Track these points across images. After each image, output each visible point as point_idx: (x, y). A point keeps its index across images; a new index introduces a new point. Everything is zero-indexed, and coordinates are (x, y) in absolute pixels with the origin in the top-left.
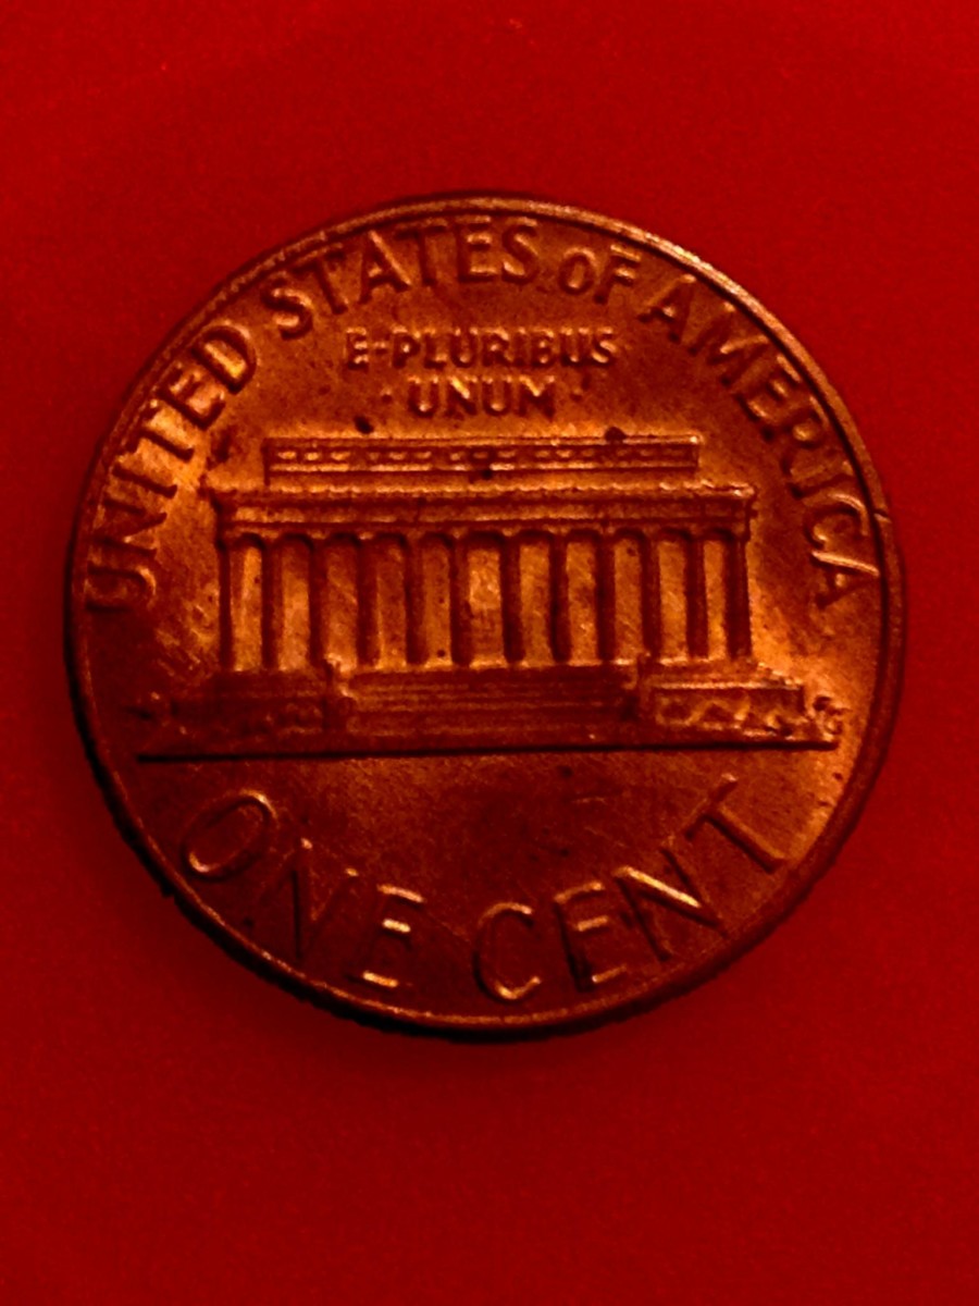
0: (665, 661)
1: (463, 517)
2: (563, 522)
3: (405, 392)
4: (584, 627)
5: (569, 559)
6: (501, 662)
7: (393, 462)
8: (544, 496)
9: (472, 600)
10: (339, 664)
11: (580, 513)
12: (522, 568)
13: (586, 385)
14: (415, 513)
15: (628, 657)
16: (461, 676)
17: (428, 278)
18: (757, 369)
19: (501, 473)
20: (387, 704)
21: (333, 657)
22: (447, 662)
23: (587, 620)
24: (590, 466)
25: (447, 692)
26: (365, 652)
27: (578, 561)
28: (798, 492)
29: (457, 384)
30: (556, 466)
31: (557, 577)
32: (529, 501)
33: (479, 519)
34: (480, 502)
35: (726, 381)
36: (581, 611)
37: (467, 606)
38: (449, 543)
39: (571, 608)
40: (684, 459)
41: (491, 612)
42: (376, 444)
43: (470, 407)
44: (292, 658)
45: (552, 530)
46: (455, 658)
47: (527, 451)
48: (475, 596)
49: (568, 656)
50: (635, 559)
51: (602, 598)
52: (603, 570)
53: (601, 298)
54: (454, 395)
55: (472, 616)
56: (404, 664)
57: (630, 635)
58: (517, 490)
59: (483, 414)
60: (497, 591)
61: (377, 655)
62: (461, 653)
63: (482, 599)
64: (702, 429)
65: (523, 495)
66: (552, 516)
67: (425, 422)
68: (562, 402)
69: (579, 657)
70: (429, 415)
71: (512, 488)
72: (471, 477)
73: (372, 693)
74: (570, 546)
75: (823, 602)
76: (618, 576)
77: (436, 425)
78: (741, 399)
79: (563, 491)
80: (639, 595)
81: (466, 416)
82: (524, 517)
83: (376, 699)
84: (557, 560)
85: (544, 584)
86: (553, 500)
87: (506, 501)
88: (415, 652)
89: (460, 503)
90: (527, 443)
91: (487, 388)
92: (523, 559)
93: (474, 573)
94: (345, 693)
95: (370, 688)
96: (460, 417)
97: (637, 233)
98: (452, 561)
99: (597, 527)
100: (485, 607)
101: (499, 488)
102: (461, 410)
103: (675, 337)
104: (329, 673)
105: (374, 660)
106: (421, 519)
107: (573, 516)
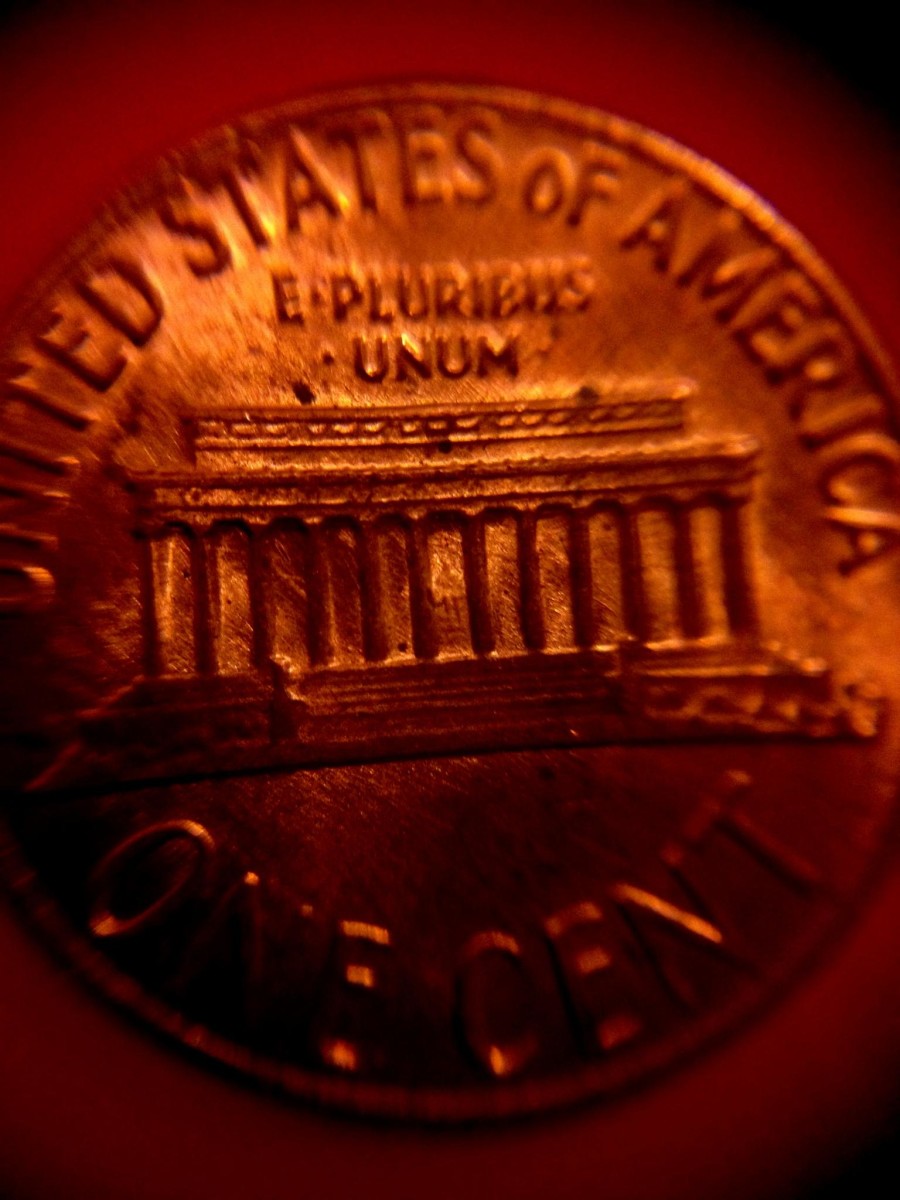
0: (653, 646)
1: (420, 496)
2: (531, 496)
3: (349, 352)
4: (559, 611)
5: (540, 538)
6: (469, 654)
7: (339, 435)
8: (509, 468)
9: (434, 587)
10: (288, 665)
11: (549, 485)
12: (488, 548)
13: (556, 333)
14: (367, 493)
15: (608, 642)
16: (424, 671)
17: (367, 201)
18: (763, 297)
19: (461, 444)
20: (346, 705)
21: (281, 658)
22: (408, 657)
23: (561, 602)
24: (561, 431)
25: (413, 689)
26: (317, 651)
27: (549, 539)
28: (812, 443)
29: (406, 339)
30: (520, 433)
31: (526, 557)
32: (494, 475)
33: (439, 497)
34: (440, 478)
35: (724, 316)
36: (554, 594)
37: (429, 592)
38: (407, 525)
39: (543, 591)
40: (671, 416)
41: (455, 599)
42: (320, 414)
43: (424, 370)
44: (231, 660)
45: (520, 506)
46: (418, 653)
47: (489, 417)
48: (438, 582)
49: (542, 644)
50: (612, 534)
51: (577, 578)
52: (577, 548)
53: (574, 220)
54: (404, 355)
55: (435, 605)
56: (362, 660)
57: (609, 618)
58: (480, 462)
59: (437, 377)
60: (461, 576)
61: (331, 653)
62: (425, 644)
63: (444, 585)
64: (694, 375)
65: (488, 469)
66: (518, 489)
67: (374, 389)
68: (528, 361)
69: (555, 644)
70: (377, 379)
71: (474, 461)
72: (428, 450)
73: (325, 695)
74: (540, 523)
75: (847, 568)
76: (595, 553)
77: (386, 390)
78: (743, 338)
79: (532, 461)
80: (618, 574)
81: (420, 380)
82: (487, 493)
83: (330, 701)
84: (525, 539)
85: (511, 567)
86: (521, 472)
87: (469, 475)
88: (375, 647)
89: (418, 480)
90: (489, 409)
91: (441, 347)
92: (489, 539)
93: (436, 559)
94: (294, 697)
95: (325, 689)
96: (412, 381)
97: (620, 128)
98: (410, 545)
99: (568, 500)
100: (448, 593)
101: (461, 462)
102: (413, 373)
103: (662, 264)
104: (278, 675)
105: (328, 658)
106: (374, 500)
107: (539, 489)
